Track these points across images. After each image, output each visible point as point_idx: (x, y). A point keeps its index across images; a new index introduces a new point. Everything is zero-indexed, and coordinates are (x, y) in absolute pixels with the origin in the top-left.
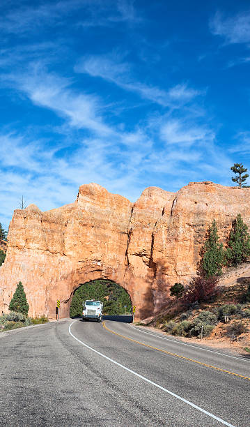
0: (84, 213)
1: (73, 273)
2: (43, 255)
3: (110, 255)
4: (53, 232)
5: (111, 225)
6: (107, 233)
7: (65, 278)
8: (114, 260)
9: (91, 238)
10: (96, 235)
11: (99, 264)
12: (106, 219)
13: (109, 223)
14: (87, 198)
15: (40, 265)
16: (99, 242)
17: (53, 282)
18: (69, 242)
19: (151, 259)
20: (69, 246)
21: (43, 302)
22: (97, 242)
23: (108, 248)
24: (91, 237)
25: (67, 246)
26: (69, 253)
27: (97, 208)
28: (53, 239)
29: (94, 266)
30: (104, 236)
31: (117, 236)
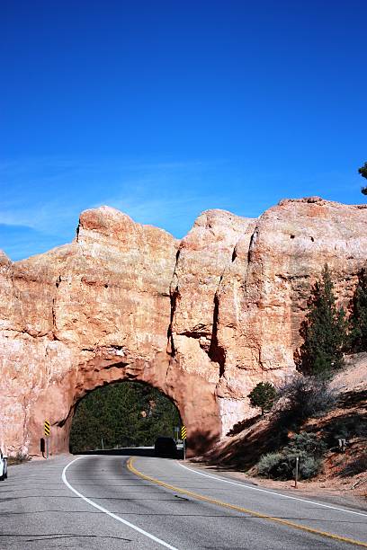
0: (88, 262)
1: (72, 371)
2: (17, 340)
3: (140, 337)
4: (32, 297)
5: (140, 282)
6: (134, 296)
7: (59, 381)
8: (147, 345)
9: (104, 306)
10: (113, 302)
11: (120, 353)
12: (130, 271)
13: (135, 277)
14: (93, 234)
15: (12, 358)
16: (119, 313)
17: (36, 390)
18: (63, 315)
19: (214, 341)
20: (63, 322)
21: (19, 426)
22: (115, 315)
23: (135, 323)
24: (104, 304)
25: (60, 323)
26: (65, 334)
27: (114, 251)
28: (35, 310)
29: (110, 357)
30: (129, 303)
31: (150, 301)
